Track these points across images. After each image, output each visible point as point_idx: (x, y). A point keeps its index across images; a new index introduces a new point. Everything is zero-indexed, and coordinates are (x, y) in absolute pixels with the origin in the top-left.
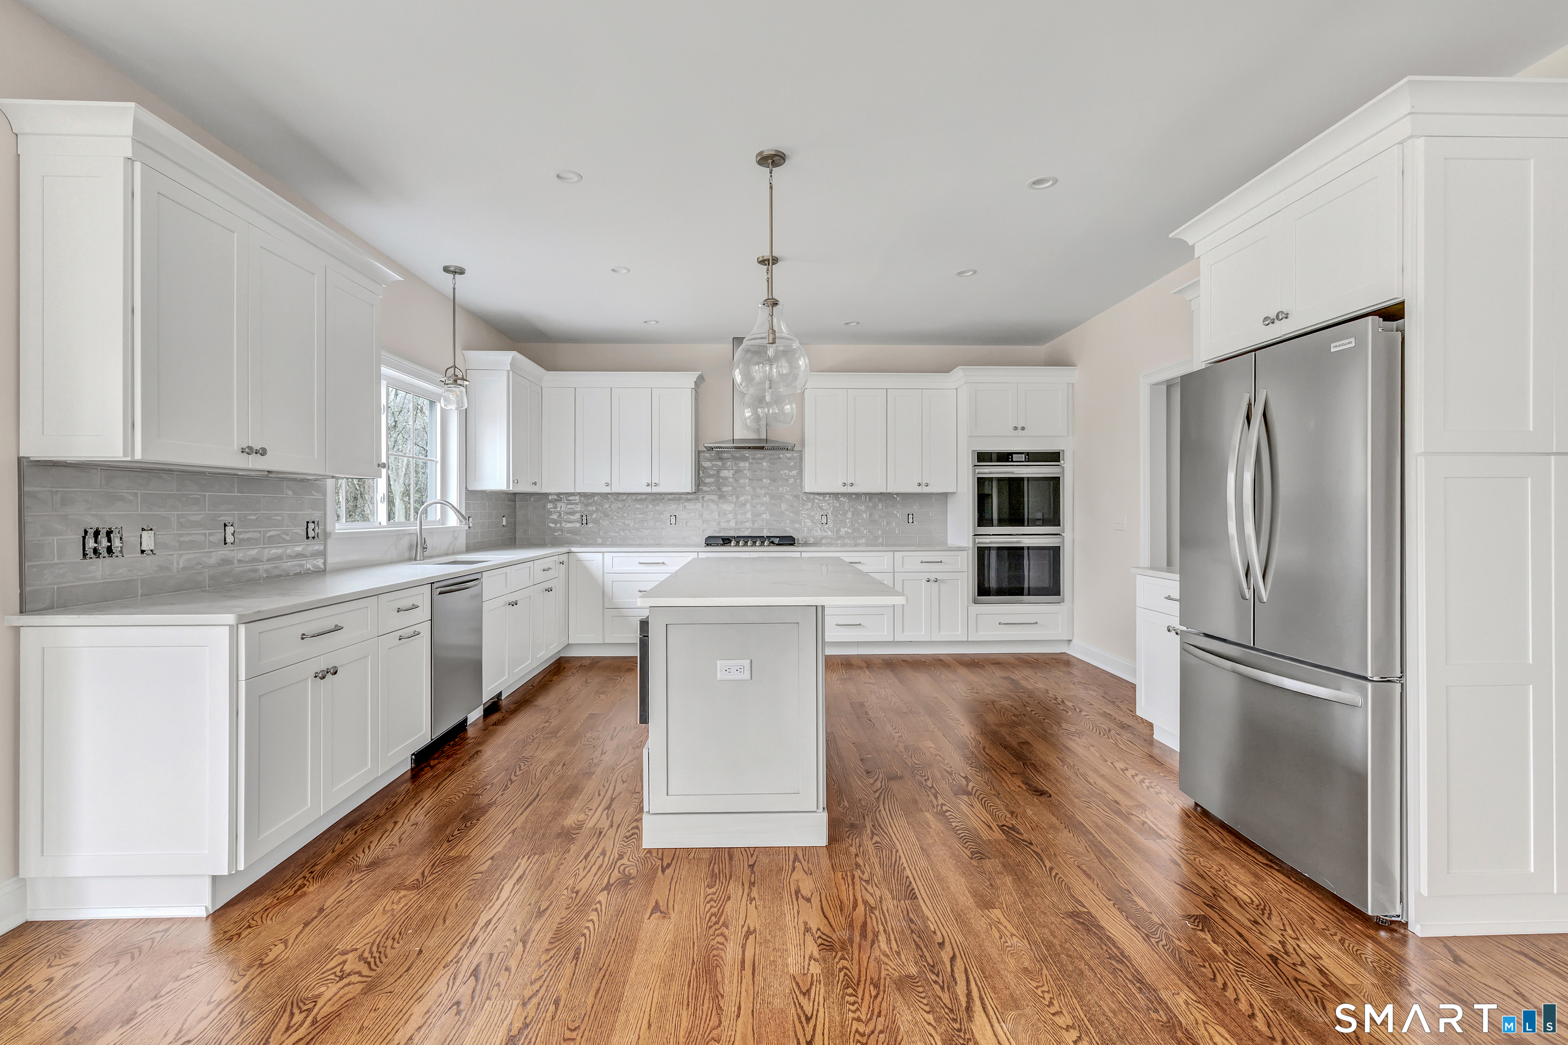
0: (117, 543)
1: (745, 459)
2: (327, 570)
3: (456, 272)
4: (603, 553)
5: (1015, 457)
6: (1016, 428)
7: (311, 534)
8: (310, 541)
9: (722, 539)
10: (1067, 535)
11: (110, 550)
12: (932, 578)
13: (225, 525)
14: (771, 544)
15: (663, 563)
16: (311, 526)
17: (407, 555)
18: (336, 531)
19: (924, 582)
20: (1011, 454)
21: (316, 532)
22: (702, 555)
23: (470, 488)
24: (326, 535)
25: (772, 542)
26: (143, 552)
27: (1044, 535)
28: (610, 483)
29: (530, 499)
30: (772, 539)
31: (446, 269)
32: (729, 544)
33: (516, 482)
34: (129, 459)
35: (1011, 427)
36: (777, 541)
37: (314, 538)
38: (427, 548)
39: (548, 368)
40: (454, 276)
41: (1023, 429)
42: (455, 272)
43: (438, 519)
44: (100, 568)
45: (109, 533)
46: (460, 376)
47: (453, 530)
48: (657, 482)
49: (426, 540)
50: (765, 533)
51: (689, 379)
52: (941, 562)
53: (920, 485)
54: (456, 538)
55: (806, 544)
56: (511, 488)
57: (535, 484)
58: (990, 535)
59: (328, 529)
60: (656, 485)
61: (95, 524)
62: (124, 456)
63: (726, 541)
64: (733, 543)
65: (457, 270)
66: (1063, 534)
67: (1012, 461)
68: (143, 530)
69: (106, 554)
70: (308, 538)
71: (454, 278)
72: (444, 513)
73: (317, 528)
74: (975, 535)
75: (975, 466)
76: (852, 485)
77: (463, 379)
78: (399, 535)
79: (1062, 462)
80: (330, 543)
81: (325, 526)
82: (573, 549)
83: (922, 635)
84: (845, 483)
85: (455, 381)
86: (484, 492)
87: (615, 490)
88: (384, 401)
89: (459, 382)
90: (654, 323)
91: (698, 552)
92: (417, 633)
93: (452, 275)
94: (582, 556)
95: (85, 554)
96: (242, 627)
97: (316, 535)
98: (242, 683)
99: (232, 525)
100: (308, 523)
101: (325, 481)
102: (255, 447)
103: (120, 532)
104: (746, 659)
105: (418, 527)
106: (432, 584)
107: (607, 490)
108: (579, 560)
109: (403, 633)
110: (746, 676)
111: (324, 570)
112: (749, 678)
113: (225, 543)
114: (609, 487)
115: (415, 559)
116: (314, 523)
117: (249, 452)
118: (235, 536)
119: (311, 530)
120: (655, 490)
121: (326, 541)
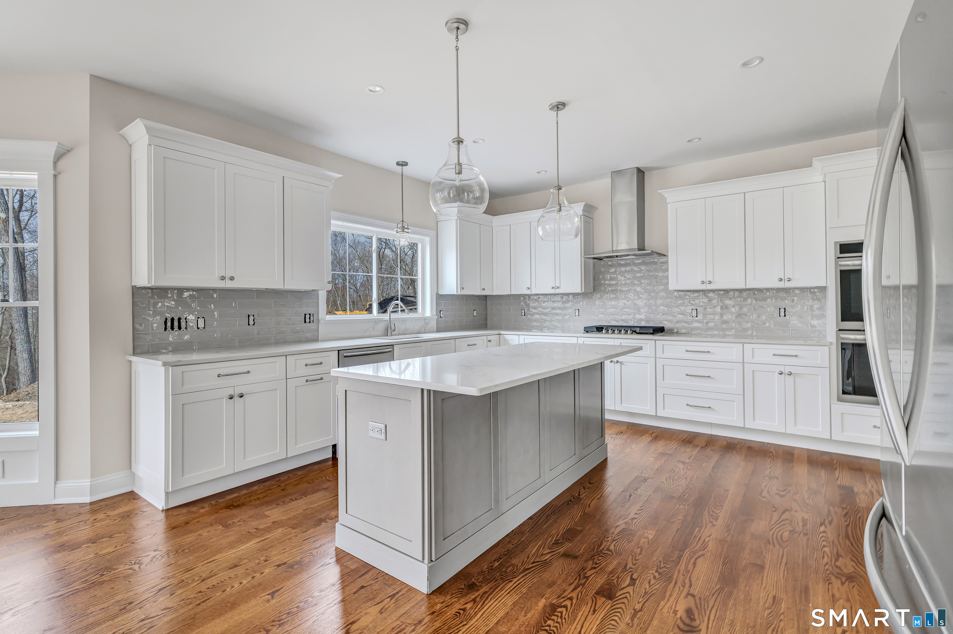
0: (183, 324)
2: (319, 340)
4: (519, 335)
9: (596, 328)
11: (180, 327)
12: (787, 370)
13: (249, 316)
14: (634, 333)
18: (327, 319)
19: (776, 374)
21: (312, 319)
22: (581, 341)
23: (439, 293)
25: (635, 332)
26: (198, 328)
28: (531, 287)
30: (632, 329)
31: (398, 164)
32: (601, 332)
33: (462, 288)
34: (151, 285)
36: (637, 330)
38: (395, 329)
39: (494, 215)
42: (402, 165)
44: (172, 336)
45: (179, 319)
46: (406, 227)
47: (427, 319)
50: (631, 324)
51: (579, 208)
52: (797, 356)
53: (781, 280)
54: (427, 324)
56: (459, 293)
57: (484, 289)
60: (558, 288)
61: (168, 315)
62: (148, 284)
63: (599, 329)
64: (604, 331)
65: (404, 164)
68: (198, 318)
69: (178, 329)
71: (402, 169)
73: (312, 317)
74: (840, 330)
75: (838, 258)
77: (408, 229)
81: (318, 316)
82: (502, 332)
83: (776, 425)
84: (703, 281)
85: (403, 230)
86: (446, 296)
87: (534, 292)
89: (406, 230)
90: (544, 172)
91: (578, 337)
92: (322, 379)
93: (401, 167)
94: (507, 337)
95: (166, 329)
96: (170, 368)
97: (311, 321)
98: (171, 397)
99: (253, 316)
100: (305, 315)
101: (318, 292)
102: (228, 275)
103: (186, 319)
104: (383, 424)
105: (388, 317)
106: (339, 351)
107: (528, 292)
108: (505, 340)
109: (310, 378)
110: (383, 437)
111: (316, 340)
112: (385, 439)
113: (249, 325)
114: (529, 291)
115: (387, 336)
116: (310, 314)
117: (223, 278)
118: (255, 321)
119: (308, 318)
120: (558, 291)
121: (318, 324)
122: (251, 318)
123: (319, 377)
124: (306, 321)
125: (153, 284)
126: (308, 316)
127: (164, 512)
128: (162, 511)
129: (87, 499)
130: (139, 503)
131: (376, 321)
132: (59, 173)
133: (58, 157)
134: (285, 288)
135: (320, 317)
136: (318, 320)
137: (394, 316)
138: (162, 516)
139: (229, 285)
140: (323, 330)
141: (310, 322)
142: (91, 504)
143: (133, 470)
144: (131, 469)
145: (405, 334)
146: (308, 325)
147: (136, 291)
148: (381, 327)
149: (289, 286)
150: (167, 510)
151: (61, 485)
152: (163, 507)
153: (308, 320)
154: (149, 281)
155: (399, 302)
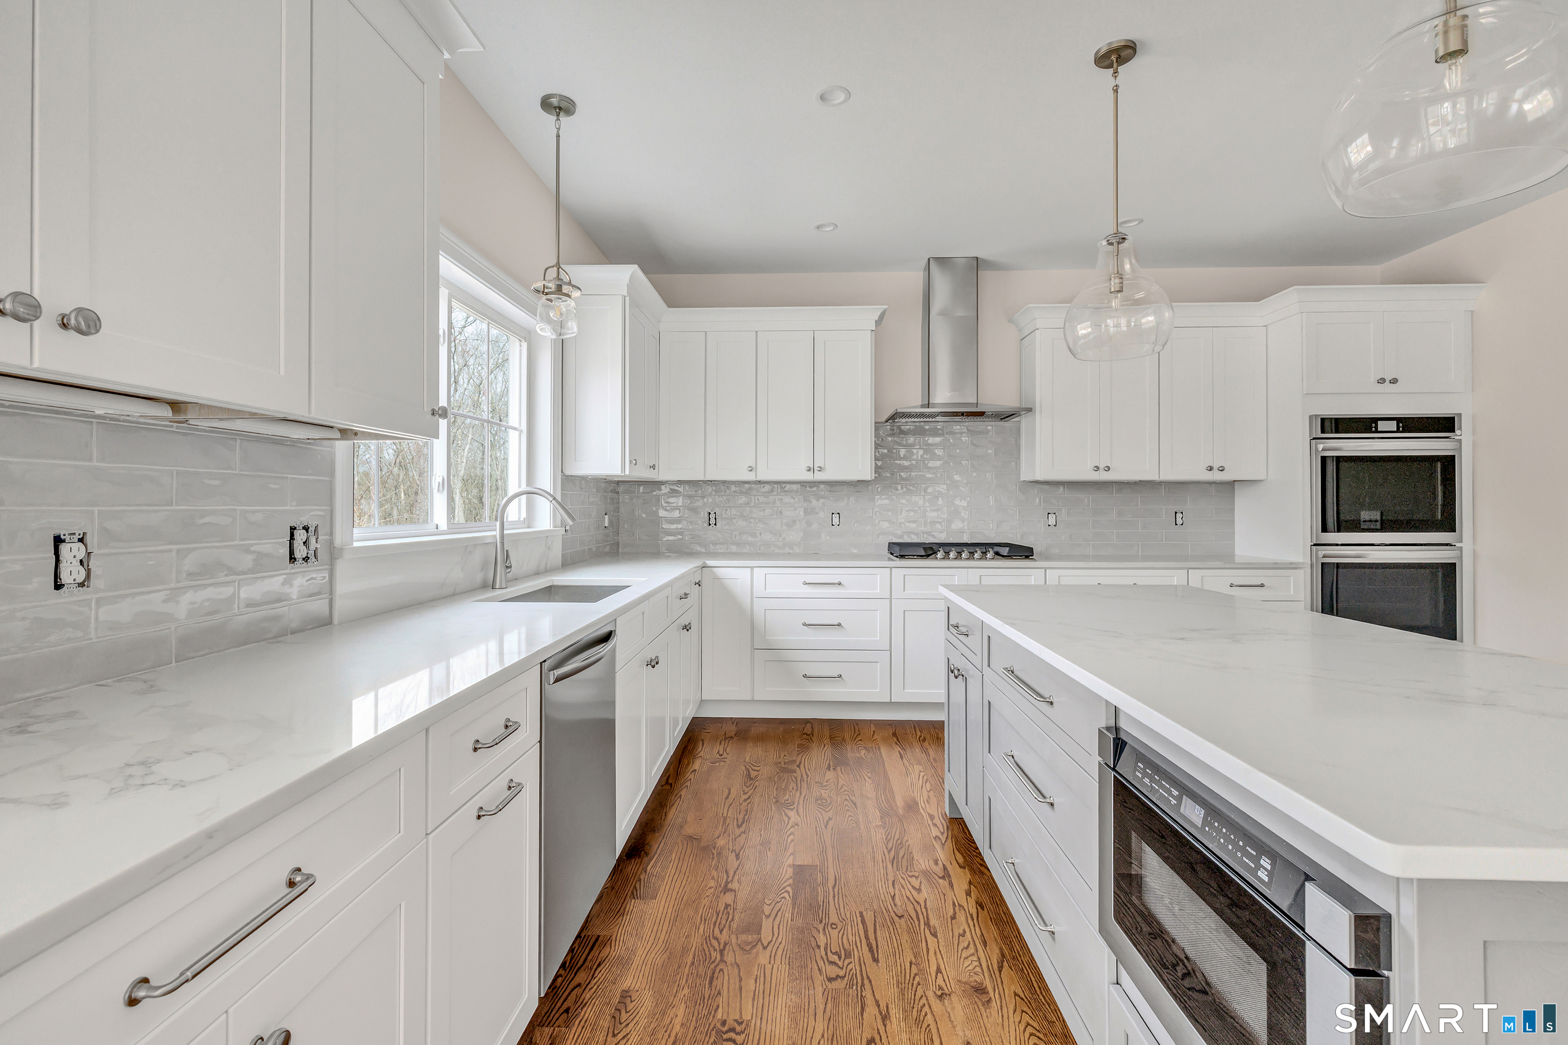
1: (935, 433)
2: (336, 621)
3: (560, 110)
4: (752, 568)
5: (1382, 426)
6: (1382, 381)
7: (300, 552)
8: (299, 566)
9: (924, 549)
10: (1466, 545)
14: (997, 556)
15: (840, 584)
16: (300, 535)
17: (479, 578)
18: (356, 544)
20: (1375, 420)
21: (312, 547)
23: (568, 472)
24: (334, 553)
25: (997, 553)
27: (1425, 545)
28: (754, 466)
29: (639, 490)
30: (996, 549)
31: (547, 102)
32: (934, 556)
33: (634, 462)
35: (1374, 378)
36: (1005, 551)
37: (306, 559)
38: (510, 567)
39: (670, 305)
40: (558, 115)
41: (1394, 381)
42: (558, 109)
43: (522, 519)
46: (566, 279)
47: (545, 536)
48: (822, 466)
49: (510, 552)
51: (867, 317)
52: (1262, 586)
53: (1211, 469)
54: (549, 548)
55: (1048, 558)
56: (627, 473)
57: (653, 467)
58: (1337, 545)
59: (338, 541)
60: (821, 469)
63: (928, 551)
64: (940, 554)
65: (562, 105)
66: (1458, 545)
67: (1377, 431)
70: (292, 559)
71: (558, 120)
72: (531, 508)
73: (313, 540)
74: (1316, 545)
75: (1315, 438)
76: (1108, 469)
78: (468, 547)
79: (1458, 432)
80: (341, 567)
81: (331, 533)
82: (710, 563)
84: (1097, 467)
85: (558, 288)
86: (583, 478)
87: (761, 477)
88: (443, 325)
89: (565, 290)
94: (721, 572)
97: (312, 554)
100: (293, 530)
101: (333, 447)
105: (498, 533)
107: (751, 477)
108: (717, 579)
114: (753, 473)
115: (493, 587)
116: (307, 529)
119: (302, 544)
120: (819, 476)
124: (297, 555)
136: (333, 550)
148: (476, 563)
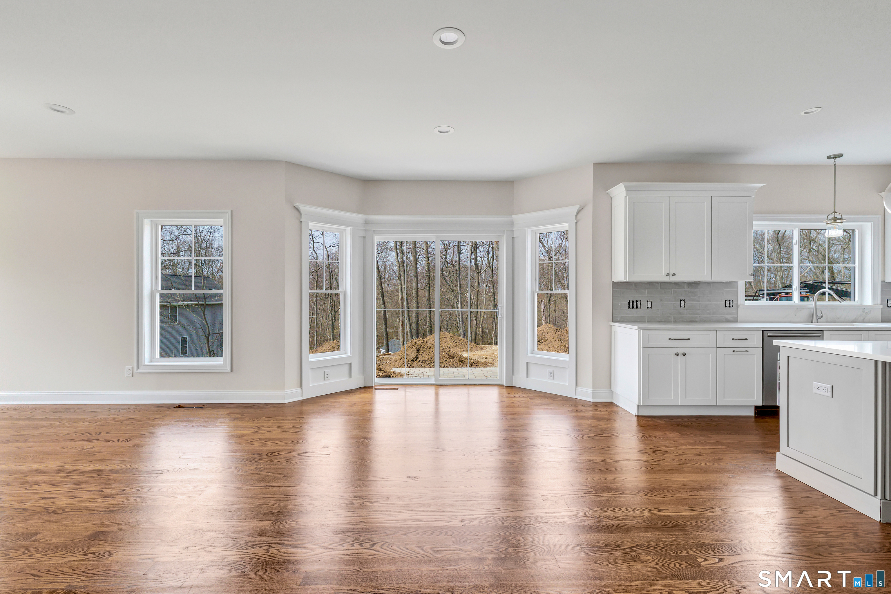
0: (639, 305)
2: (738, 321)
3: (836, 158)
11: (637, 307)
13: (681, 301)
18: (745, 305)
26: (648, 308)
31: (829, 158)
38: (822, 317)
44: (634, 312)
45: (637, 302)
47: (864, 307)
54: (866, 313)
61: (632, 299)
62: (625, 280)
65: (836, 156)
68: (648, 301)
69: (636, 308)
71: (835, 161)
73: (731, 303)
77: (841, 218)
80: (740, 309)
81: (737, 302)
85: (835, 220)
89: (839, 220)
92: (747, 351)
93: (833, 160)
95: (629, 307)
96: (642, 331)
97: (731, 306)
98: (642, 348)
99: (684, 301)
100: (726, 301)
101: (737, 283)
102: (671, 273)
103: (640, 302)
104: (829, 385)
105: (814, 305)
106: (763, 331)
109: (736, 349)
110: (829, 394)
111: (736, 321)
112: (831, 396)
113: (681, 307)
115: (812, 322)
116: (730, 300)
117: (668, 275)
118: (685, 304)
119: (728, 303)
121: (737, 310)
122: (683, 302)
123: (744, 350)
124: (727, 306)
125: (627, 280)
126: (728, 302)
127: (636, 417)
128: (636, 416)
129: (591, 400)
130: (615, 409)
131: (798, 308)
132: (578, 221)
133: (578, 212)
134: (712, 280)
135: (739, 303)
136: (738, 306)
137: (819, 304)
138: (636, 418)
139: (671, 279)
140: (741, 314)
141: (729, 307)
142: (593, 402)
143: (612, 389)
144: (611, 389)
145: (835, 322)
146: (727, 308)
147: (616, 285)
148: (805, 314)
149: (715, 279)
150: (638, 417)
151: (579, 389)
152: (636, 414)
153: (728, 305)
154: (625, 278)
155: (827, 290)
